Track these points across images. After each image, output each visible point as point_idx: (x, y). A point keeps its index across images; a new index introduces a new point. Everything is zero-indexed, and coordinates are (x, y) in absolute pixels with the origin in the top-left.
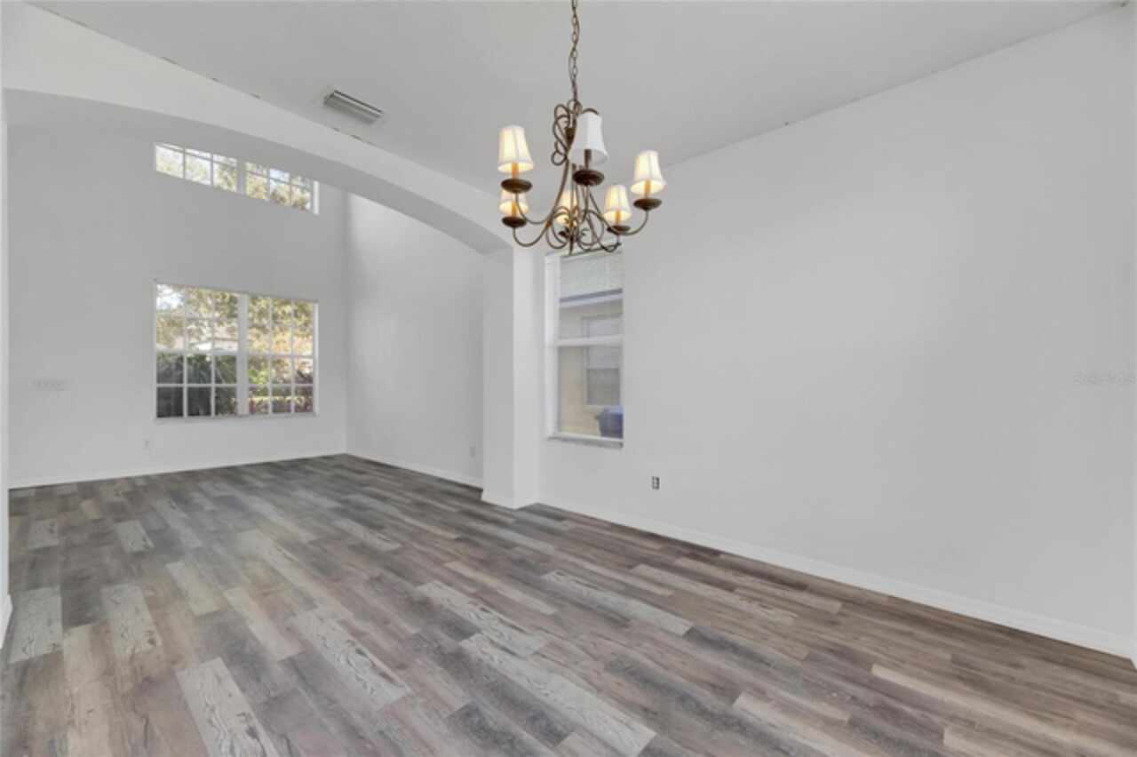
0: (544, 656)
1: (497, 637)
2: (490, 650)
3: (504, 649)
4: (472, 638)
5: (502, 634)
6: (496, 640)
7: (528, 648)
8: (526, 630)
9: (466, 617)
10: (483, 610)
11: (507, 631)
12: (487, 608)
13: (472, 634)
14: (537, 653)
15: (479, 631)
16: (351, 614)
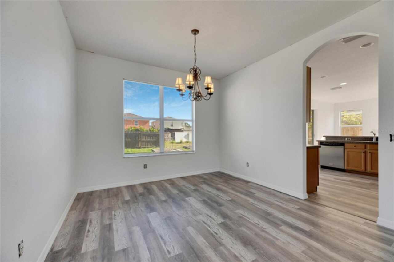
0: (199, 213)
1: (212, 221)
2: (214, 217)
3: (210, 217)
4: (220, 222)
5: (210, 222)
6: (212, 220)
7: (203, 216)
8: (202, 222)
9: (224, 232)
10: (217, 234)
11: (209, 223)
12: (215, 234)
13: (221, 223)
14: (201, 214)
15: (218, 224)
16: (276, 243)
